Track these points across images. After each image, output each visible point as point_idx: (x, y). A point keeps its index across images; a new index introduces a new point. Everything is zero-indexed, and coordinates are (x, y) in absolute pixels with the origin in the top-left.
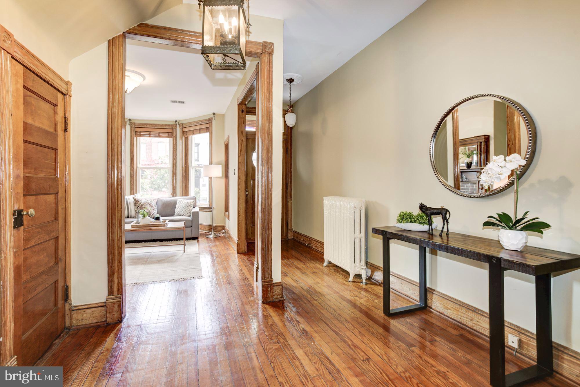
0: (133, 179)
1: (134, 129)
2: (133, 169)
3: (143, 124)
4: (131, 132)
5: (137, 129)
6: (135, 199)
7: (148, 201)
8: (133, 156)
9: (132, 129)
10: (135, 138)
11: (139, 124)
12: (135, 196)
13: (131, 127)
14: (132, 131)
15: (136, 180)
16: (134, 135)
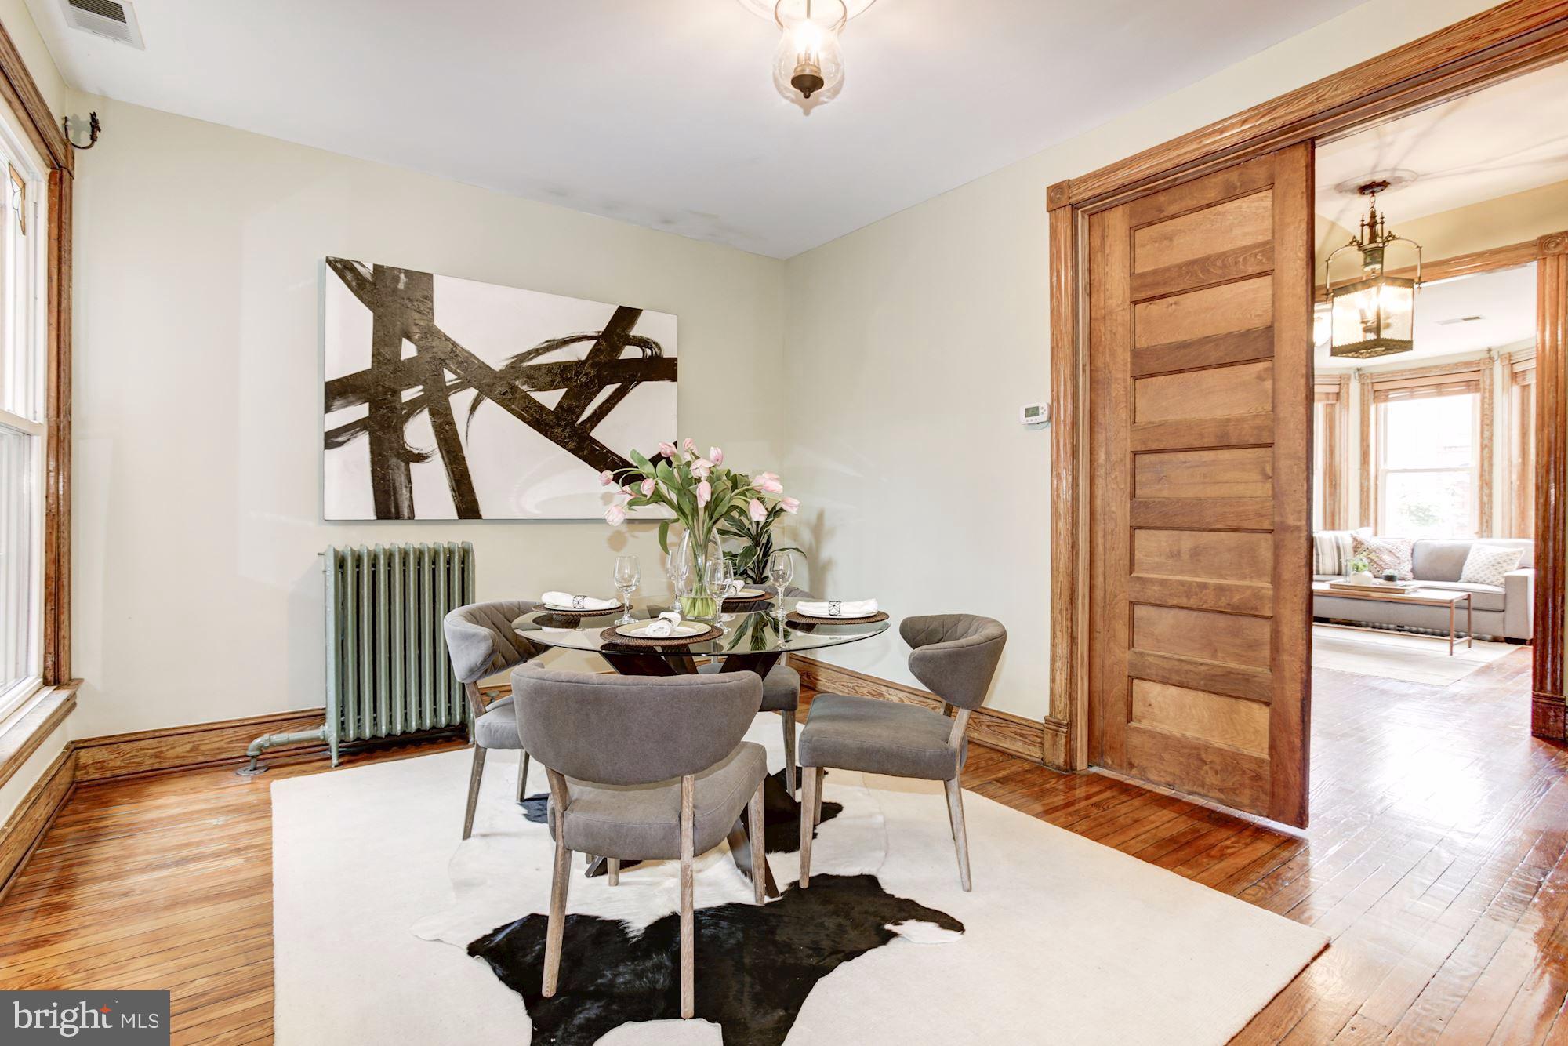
0: (1368, 496)
1: (1370, 386)
2: (1368, 474)
3: (1393, 373)
4: (1363, 394)
5: (1378, 387)
6: (1355, 539)
7: (1386, 545)
8: (1368, 446)
9: (1366, 387)
10: (1373, 408)
11: (1382, 374)
12: (1357, 533)
13: (1363, 384)
14: (1366, 393)
15: (1376, 499)
16: (1371, 400)
